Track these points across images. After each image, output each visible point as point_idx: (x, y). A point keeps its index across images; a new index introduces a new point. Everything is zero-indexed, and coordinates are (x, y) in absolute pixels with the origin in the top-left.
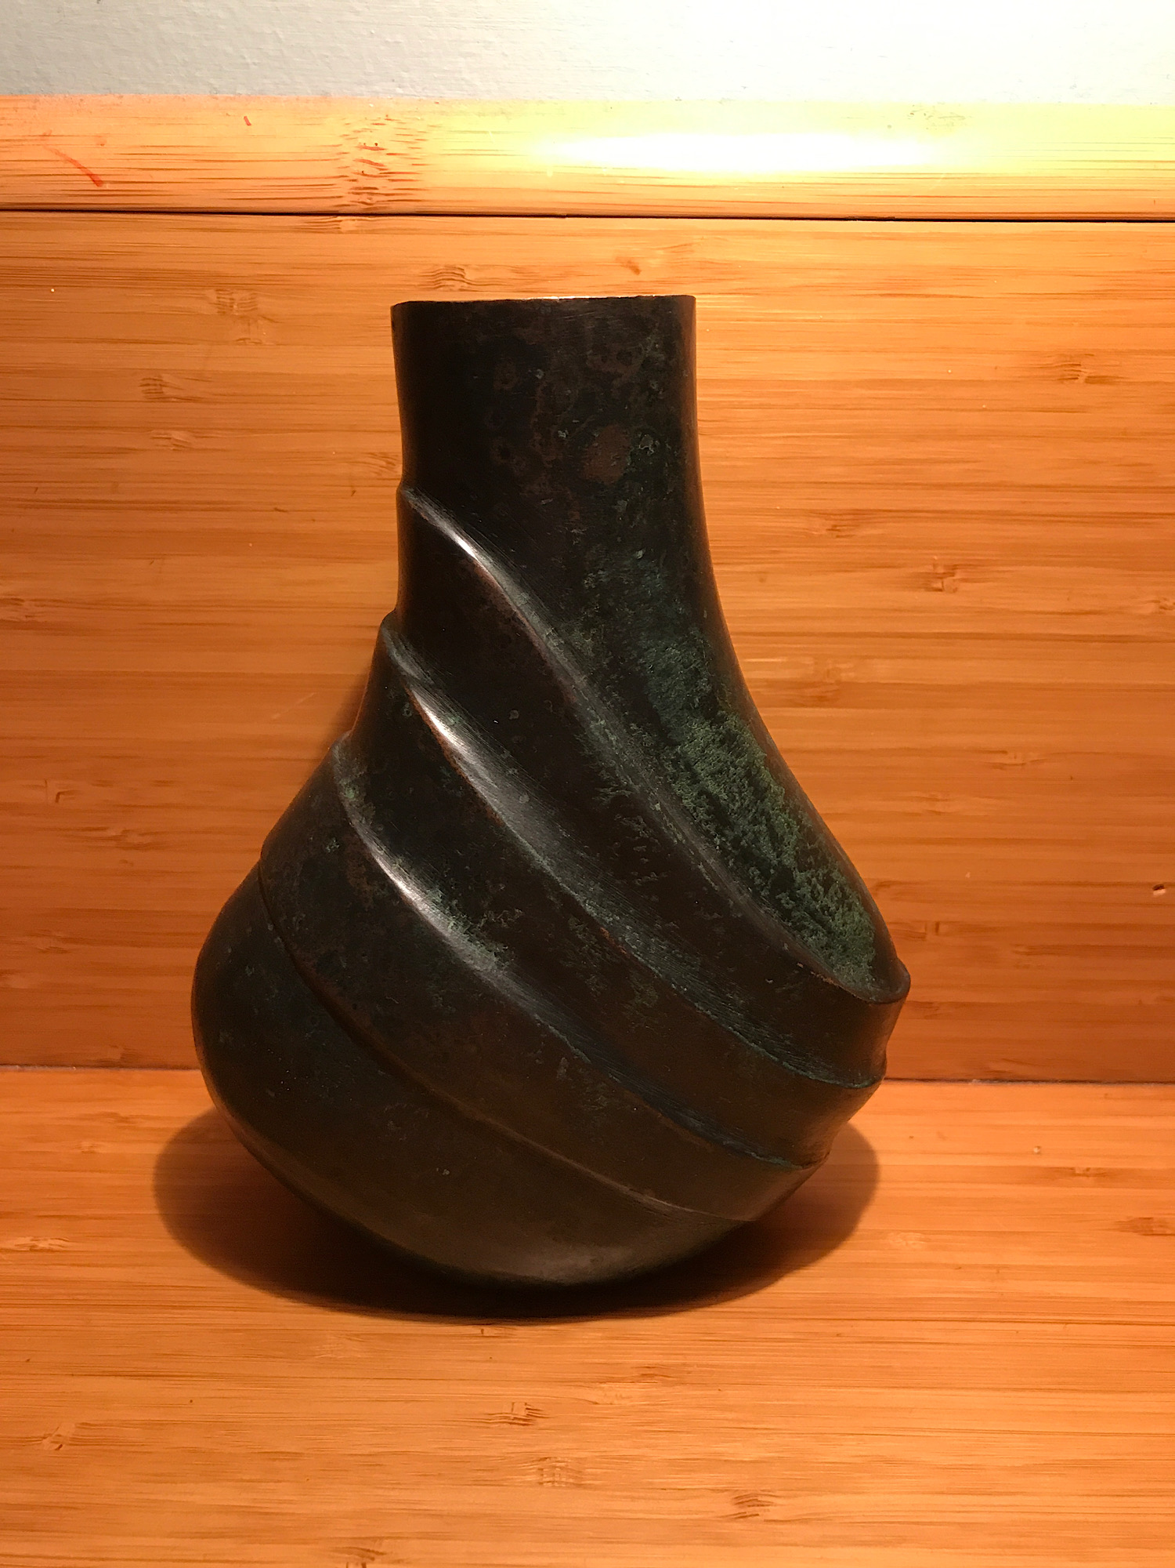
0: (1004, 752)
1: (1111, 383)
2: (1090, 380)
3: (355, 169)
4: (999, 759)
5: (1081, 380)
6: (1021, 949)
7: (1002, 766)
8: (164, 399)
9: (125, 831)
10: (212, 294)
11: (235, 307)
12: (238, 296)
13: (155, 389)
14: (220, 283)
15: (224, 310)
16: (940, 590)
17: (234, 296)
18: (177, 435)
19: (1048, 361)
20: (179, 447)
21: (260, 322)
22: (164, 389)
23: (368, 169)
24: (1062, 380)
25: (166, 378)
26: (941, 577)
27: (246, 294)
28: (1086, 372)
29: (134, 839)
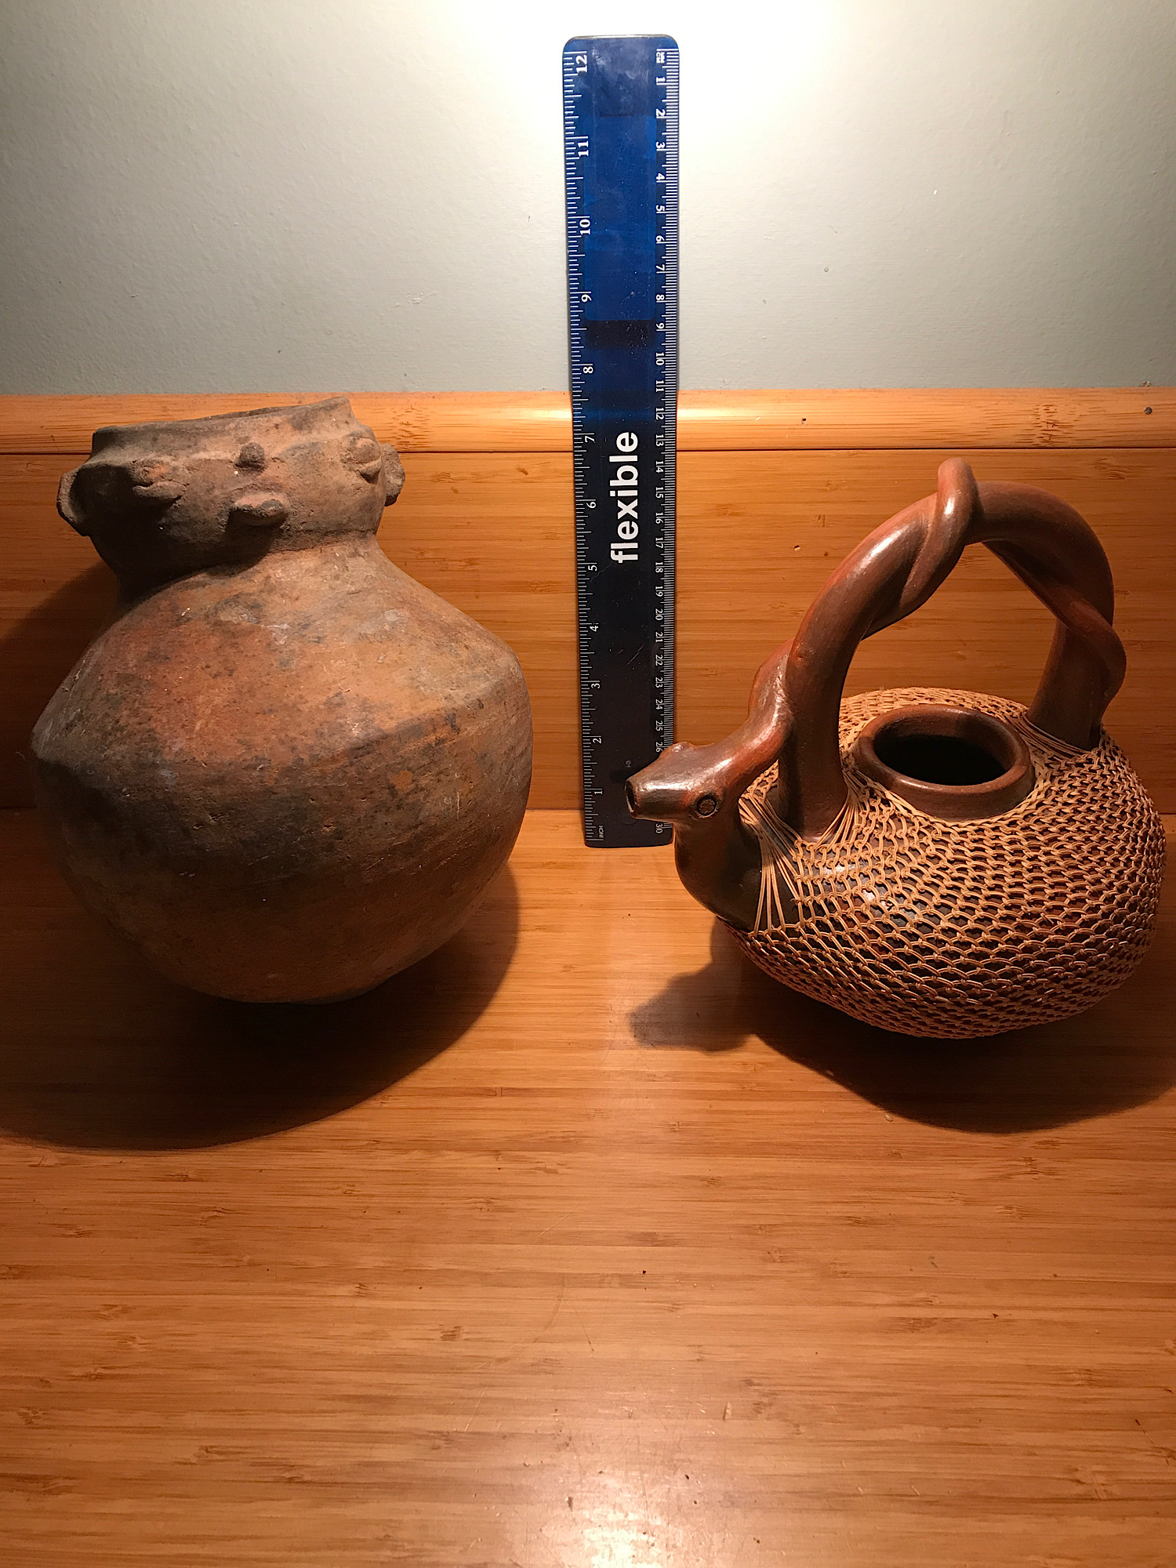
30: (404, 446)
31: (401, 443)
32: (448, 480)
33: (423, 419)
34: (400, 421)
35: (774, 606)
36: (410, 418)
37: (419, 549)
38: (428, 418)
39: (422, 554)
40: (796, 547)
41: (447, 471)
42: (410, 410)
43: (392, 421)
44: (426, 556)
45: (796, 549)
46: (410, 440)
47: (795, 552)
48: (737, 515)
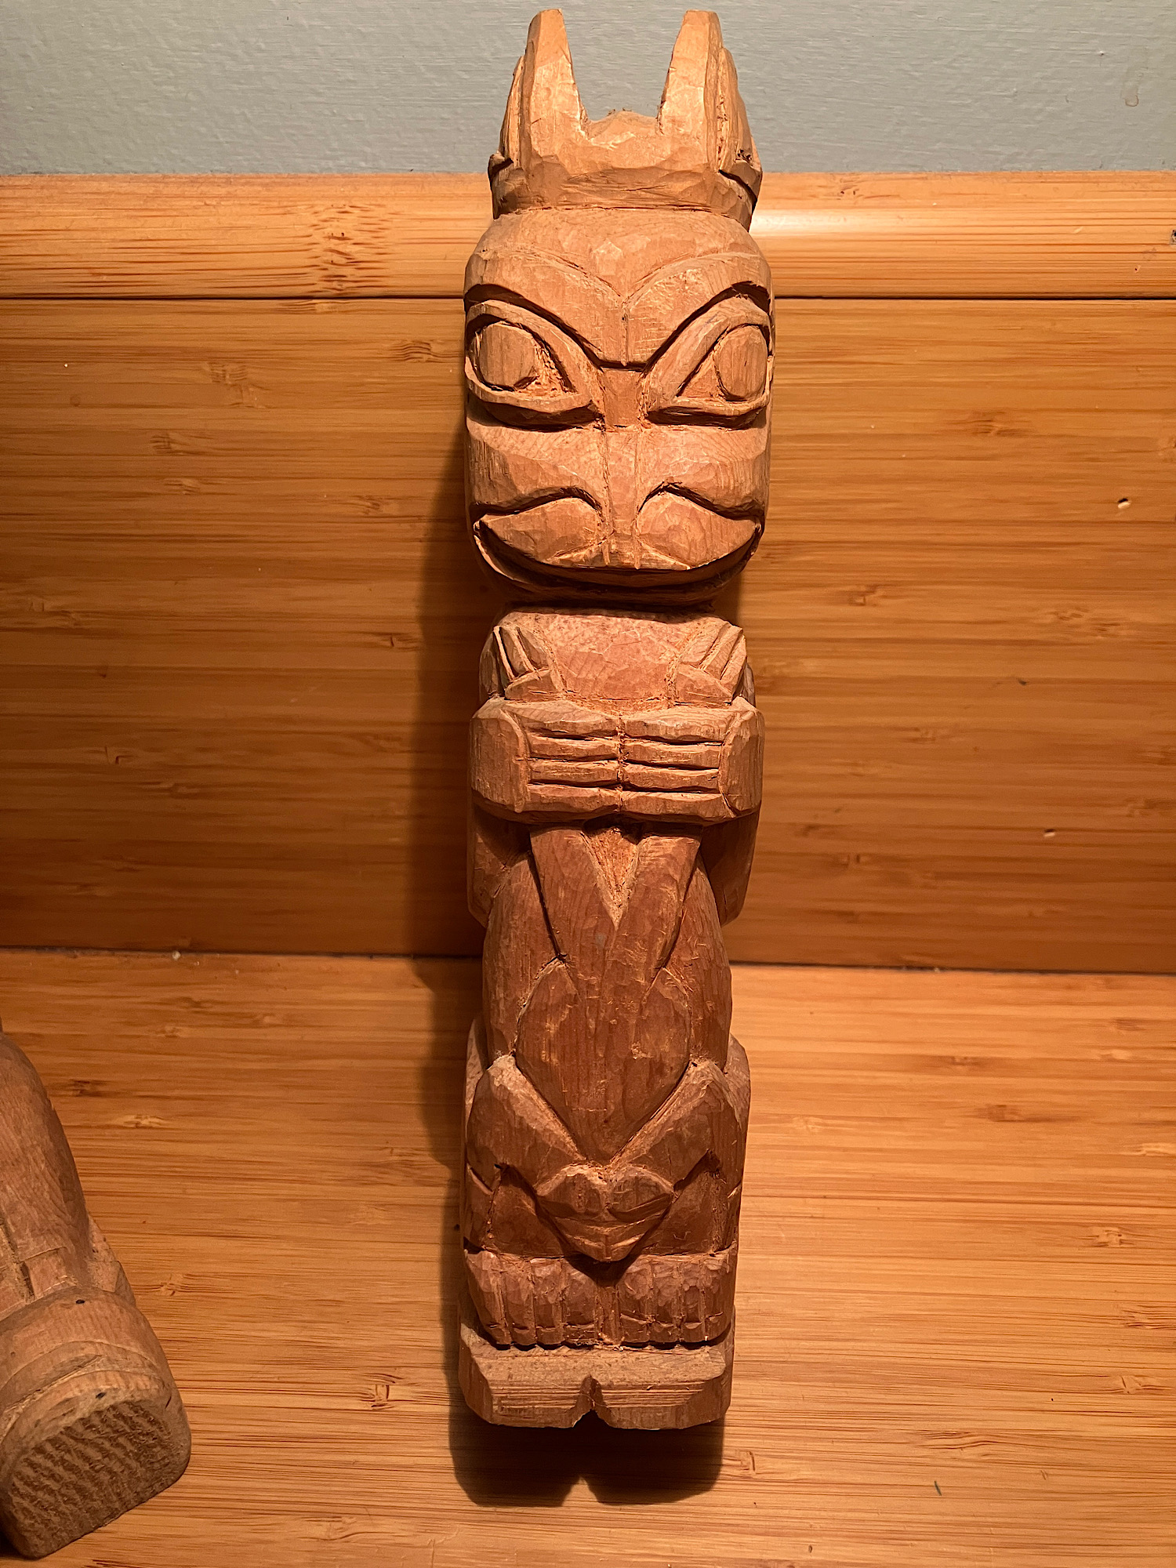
0: (917, 729)
1: (1020, 436)
2: (1001, 433)
3: (325, 258)
4: (913, 734)
5: (992, 433)
6: (929, 875)
7: (915, 740)
8: (174, 453)
9: (177, 785)
10: (206, 367)
11: (228, 377)
12: (230, 367)
13: (164, 444)
14: (213, 357)
15: (218, 380)
16: (862, 605)
17: (226, 368)
18: (187, 482)
19: (962, 417)
20: (191, 492)
21: (251, 389)
22: (172, 445)
23: (337, 258)
24: (975, 433)
25: (173, 436)
26: (863, 594)
27: (235, 366)
28: (998, 426)
29: (183, 790)
30: (335, 285)
31: (329, 278)
32: (426, 357)
33: (372, 227)
34: (329, 231)
35: (1063, 614)
36: (348, 225)
37: (370, 498)
38: (385, 225)
39: (376, 506)
40: (1121, 501)
41: (425, 337)
42: (347, 209)
43: (311, 231)
44: (385, 510)
45: (1121, 506)
46: (348, 271)
47: (1117, 511)
48: (1012, 433)
